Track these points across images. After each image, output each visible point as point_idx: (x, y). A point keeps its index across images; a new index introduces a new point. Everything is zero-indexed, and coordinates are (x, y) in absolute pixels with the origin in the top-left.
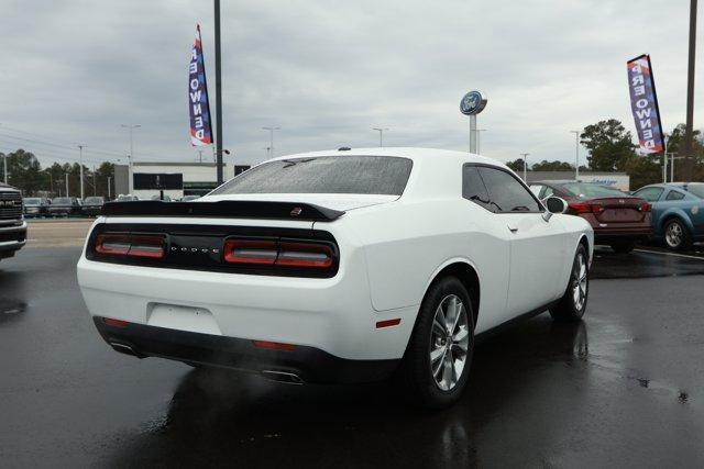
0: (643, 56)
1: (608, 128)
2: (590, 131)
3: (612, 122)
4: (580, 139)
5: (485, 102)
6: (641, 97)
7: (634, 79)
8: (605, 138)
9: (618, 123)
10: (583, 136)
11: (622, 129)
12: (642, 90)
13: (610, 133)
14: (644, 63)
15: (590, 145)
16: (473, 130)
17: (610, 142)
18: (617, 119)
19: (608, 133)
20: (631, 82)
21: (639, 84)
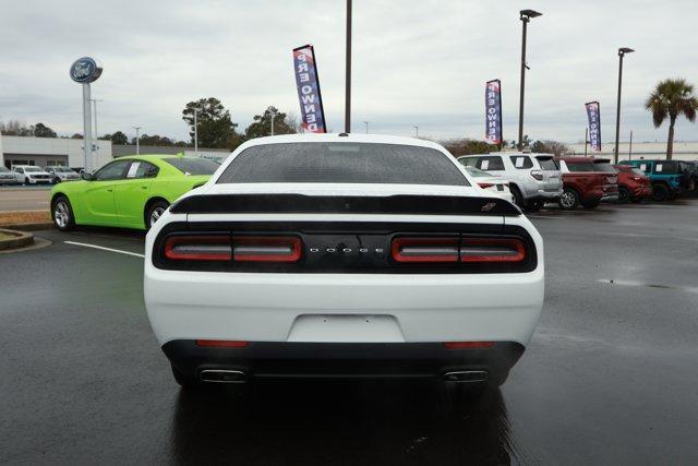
0: (307, 46)
1: (208, 106)
2: (191, 108)
3: (212, 100)
4: (183, 115)
5: (100, 71)
6: (307, 83)
7: (300, 66)
8: (206, 116)
9: (218, 102)
10: (185, 112)
11: (221, 107)
12: (306, 77)
13: (211, 111)
14: (307, 52)
15: (192, 122)
16: (87, 99)
17: (211, 120)
18: (217, 98)
19: (209, 111)
20: (297, 69)
21: (304, 72)
